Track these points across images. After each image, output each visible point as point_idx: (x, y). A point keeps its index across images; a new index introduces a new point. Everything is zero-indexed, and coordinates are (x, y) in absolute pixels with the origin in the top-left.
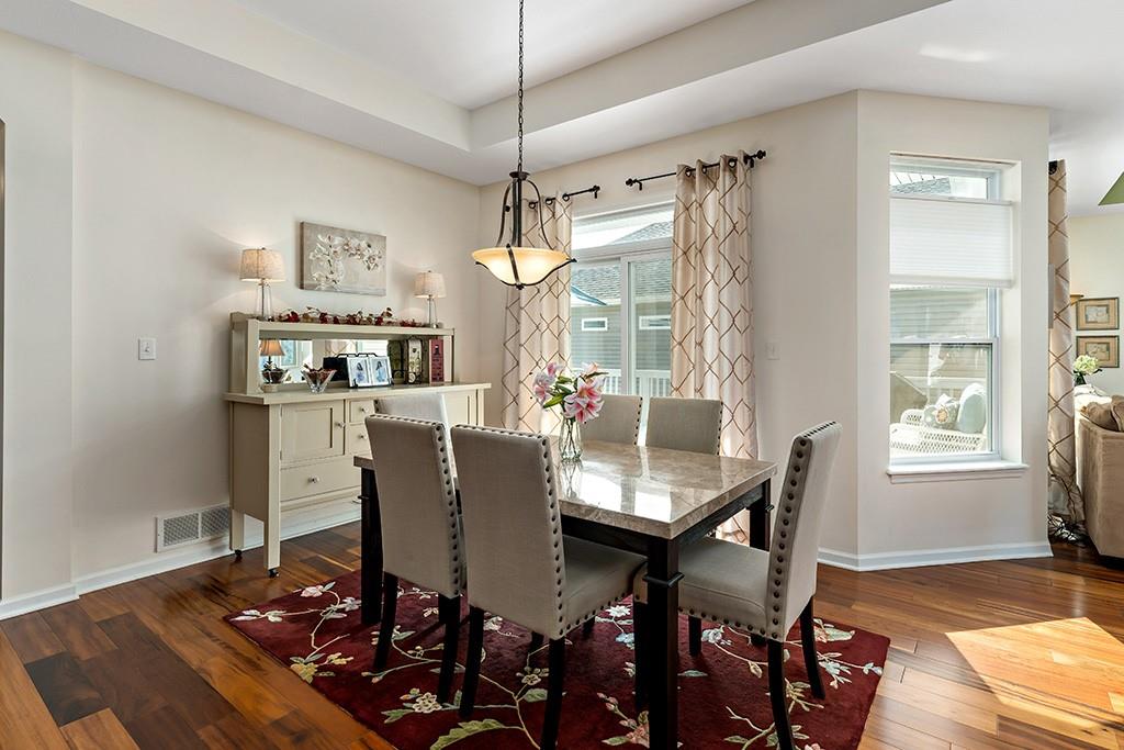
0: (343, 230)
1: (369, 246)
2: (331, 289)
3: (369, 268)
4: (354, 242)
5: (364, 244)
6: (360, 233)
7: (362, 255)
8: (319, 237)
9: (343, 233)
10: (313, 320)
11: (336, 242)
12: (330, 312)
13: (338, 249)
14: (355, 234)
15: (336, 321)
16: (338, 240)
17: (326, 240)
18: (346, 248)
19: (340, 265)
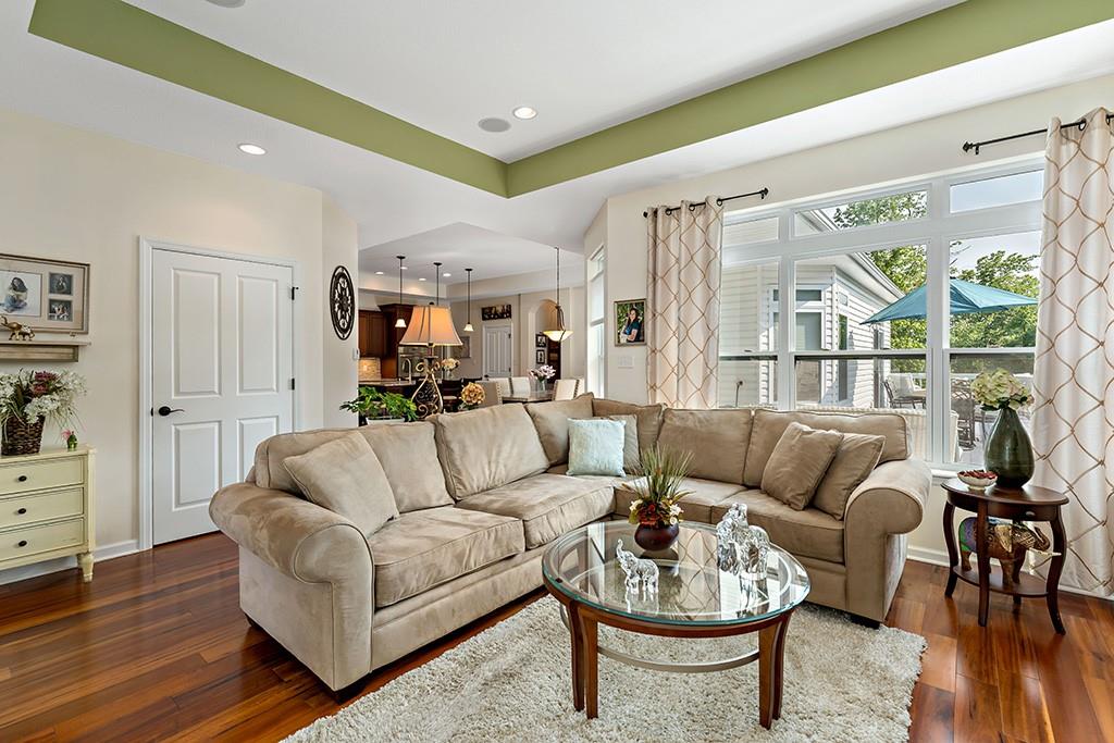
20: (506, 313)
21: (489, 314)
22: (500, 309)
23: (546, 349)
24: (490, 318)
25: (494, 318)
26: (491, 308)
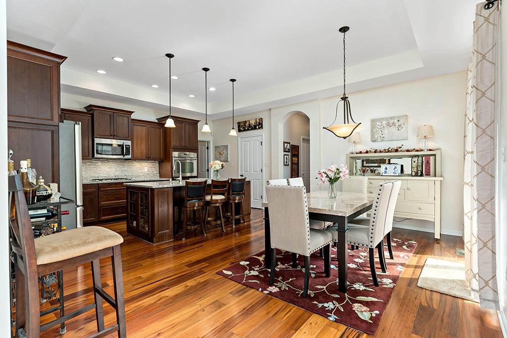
0: (387, 118)
1: (398, 121)
2: (382, 141)
3: (398, 130)
4: (391, 121)
5: (396, 121)
6: (394, 117)
7: (395, 125)
8: (378, 123)
9: (386, 119)
10: (372, 152)
11: (384, 123)
12: (379, 149)
13: (385, 126)
14: (392, 118)
15: (380, 152)
16: (384, 122)
17: (380, 124)
18: (388, 124)
19: (386, 131)
20: (259, 125)
21: (243, 127)
22: (253, 122)
23: (289, 154)
24: (245, 130)
25: (248, 130)
26: (246, 122)
